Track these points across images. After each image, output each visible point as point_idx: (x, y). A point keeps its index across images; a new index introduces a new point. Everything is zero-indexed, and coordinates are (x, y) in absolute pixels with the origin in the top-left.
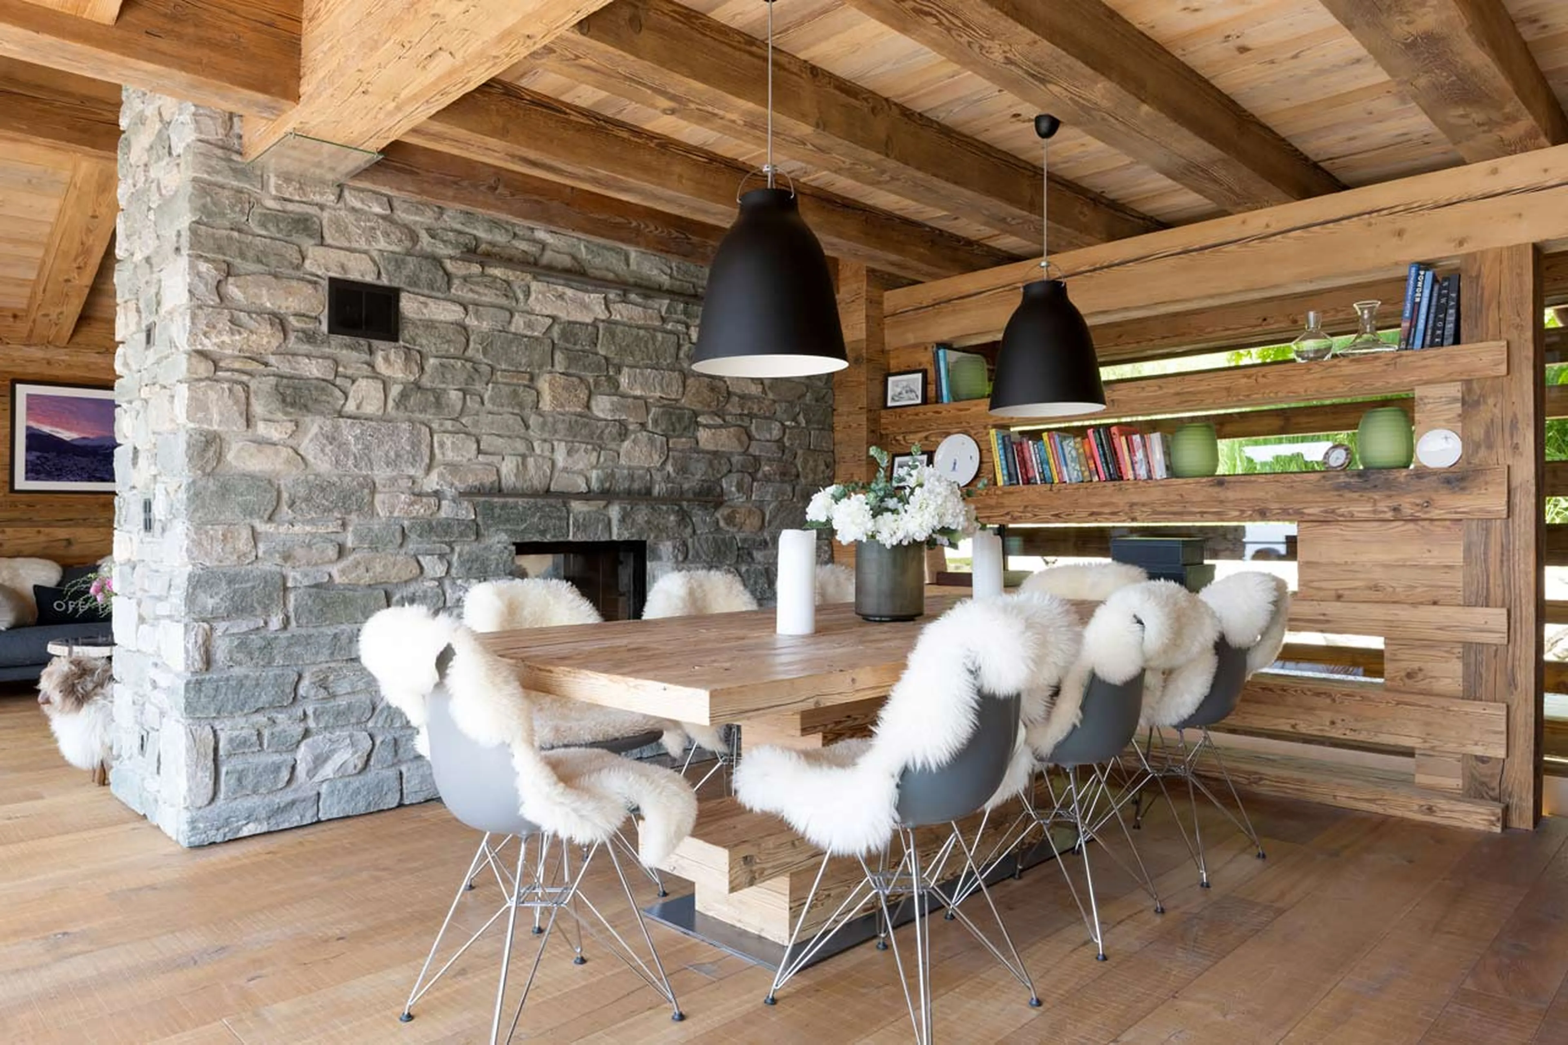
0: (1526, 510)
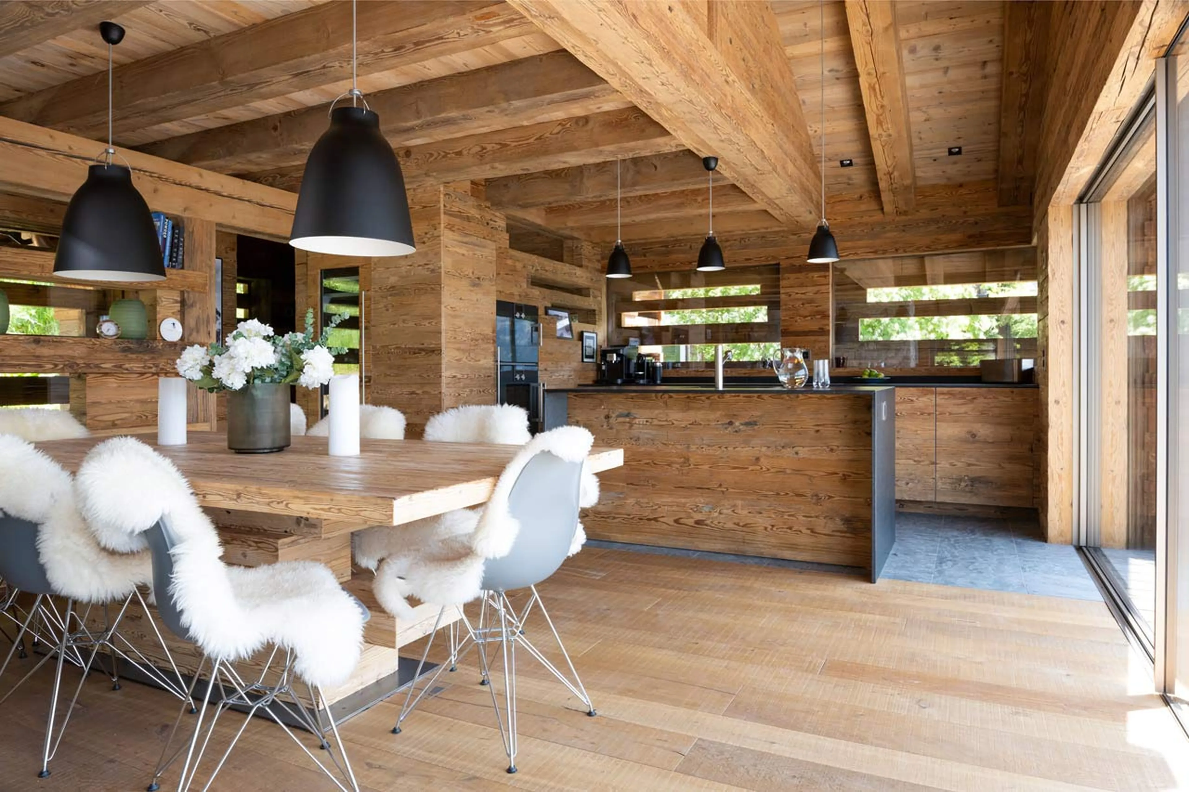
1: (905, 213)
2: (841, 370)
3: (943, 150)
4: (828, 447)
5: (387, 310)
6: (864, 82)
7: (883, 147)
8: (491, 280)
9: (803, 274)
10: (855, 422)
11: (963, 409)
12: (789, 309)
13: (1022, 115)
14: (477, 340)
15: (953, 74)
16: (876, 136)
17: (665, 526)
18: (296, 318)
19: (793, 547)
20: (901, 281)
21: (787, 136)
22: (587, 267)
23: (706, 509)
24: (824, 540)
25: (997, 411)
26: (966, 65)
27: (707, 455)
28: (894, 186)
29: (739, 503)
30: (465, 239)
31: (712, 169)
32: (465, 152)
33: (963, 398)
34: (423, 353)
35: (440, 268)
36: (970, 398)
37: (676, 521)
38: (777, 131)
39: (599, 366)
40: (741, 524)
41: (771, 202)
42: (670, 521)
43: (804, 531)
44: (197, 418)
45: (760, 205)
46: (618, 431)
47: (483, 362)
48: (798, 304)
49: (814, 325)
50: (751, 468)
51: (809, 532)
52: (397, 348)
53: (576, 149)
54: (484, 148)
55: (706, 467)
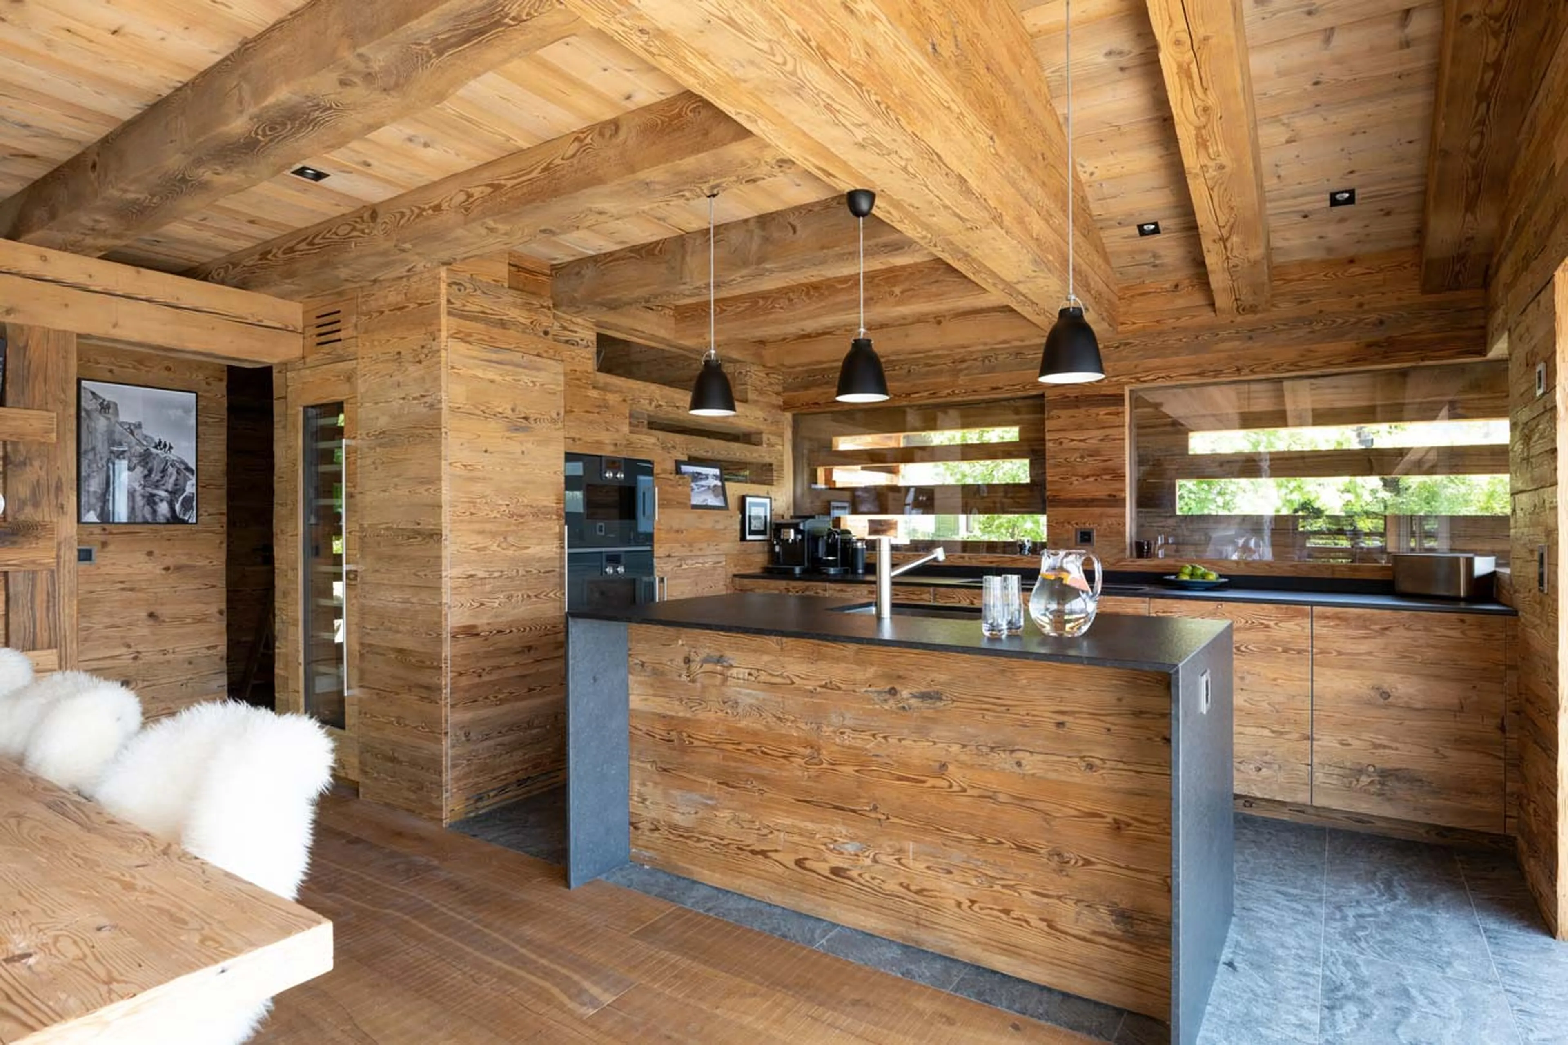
0: (70, 561)
1: (1253, 309)
2: (1144, 562)
3: (1319, 197)
4: (1082, 758)
5: (376, 469)
6: (1167, 59)
7: (1211, 189)
8: (553, 421)
9: (1083, 410)
10: (1138, 713)
11: (1364, 647)
12: (1059, 465)
13: (1484, 106)
14: (522, 516)
15: (1340, 41)
16: (1197, 170)
17: (779, 869)
18: (275, 478)
19: (1012, 950)
20: (1249, 421)
21: (1029, 170)
22: (756, 402)
23: (851, 848)
24: (1074, 948)
25: (1430, 653)
26: (1367, 20)
27: (849, 747)
28: (1233, 262)
29: (911, 846)
30: (494, 357)
31: (864, 215)
32: (444, 206)
33: (1366, 628)
34: (420, 539)
35: (440, 402)
36: (1377, 627)
37: (799, 863)
38: (1001, 152)
39: (772, 546)
40: (913, 888)
41: (1010, 288)
42: (789, 860)
43: (1034, 920)
44: (34, 642)
45: (995, 297)
46: (704, 687)
47: (535, 550)
48: (1074, 457)
49: (1099, 490)
50: (931, 782)
51: (1043, 925)
52: (387, 529)
53: (600, 181)
54: (469, 196)
55: (849, 770)
